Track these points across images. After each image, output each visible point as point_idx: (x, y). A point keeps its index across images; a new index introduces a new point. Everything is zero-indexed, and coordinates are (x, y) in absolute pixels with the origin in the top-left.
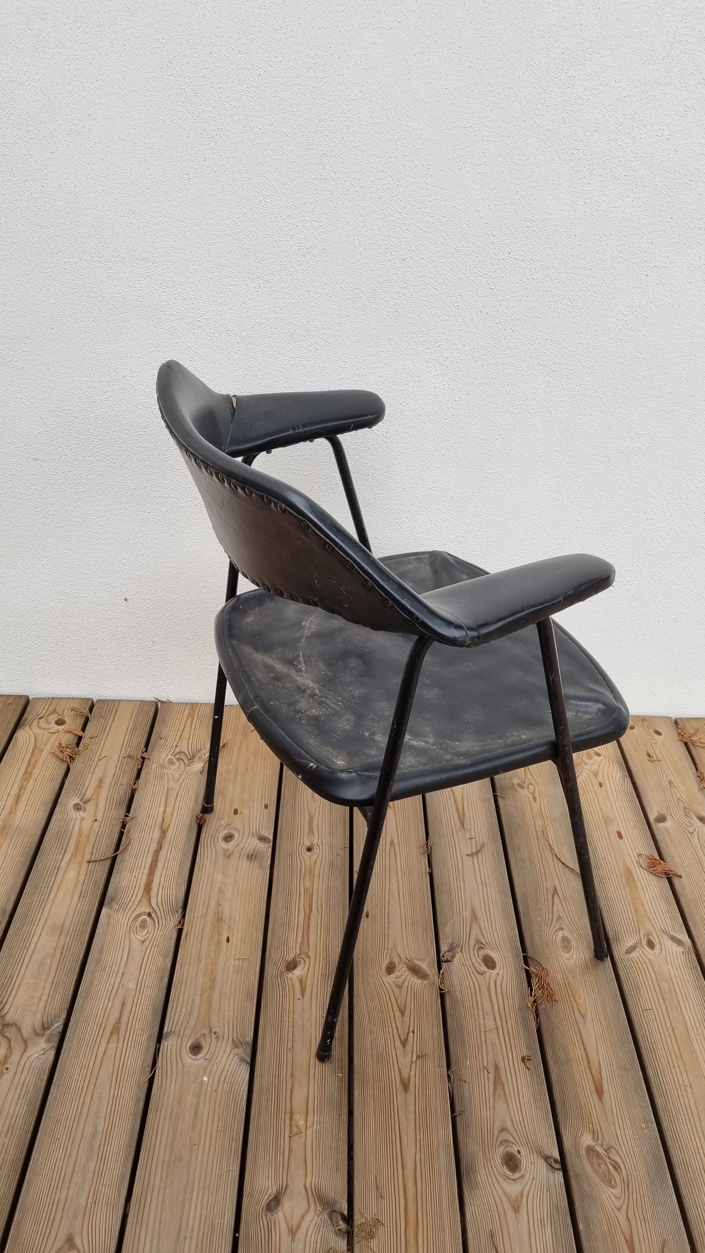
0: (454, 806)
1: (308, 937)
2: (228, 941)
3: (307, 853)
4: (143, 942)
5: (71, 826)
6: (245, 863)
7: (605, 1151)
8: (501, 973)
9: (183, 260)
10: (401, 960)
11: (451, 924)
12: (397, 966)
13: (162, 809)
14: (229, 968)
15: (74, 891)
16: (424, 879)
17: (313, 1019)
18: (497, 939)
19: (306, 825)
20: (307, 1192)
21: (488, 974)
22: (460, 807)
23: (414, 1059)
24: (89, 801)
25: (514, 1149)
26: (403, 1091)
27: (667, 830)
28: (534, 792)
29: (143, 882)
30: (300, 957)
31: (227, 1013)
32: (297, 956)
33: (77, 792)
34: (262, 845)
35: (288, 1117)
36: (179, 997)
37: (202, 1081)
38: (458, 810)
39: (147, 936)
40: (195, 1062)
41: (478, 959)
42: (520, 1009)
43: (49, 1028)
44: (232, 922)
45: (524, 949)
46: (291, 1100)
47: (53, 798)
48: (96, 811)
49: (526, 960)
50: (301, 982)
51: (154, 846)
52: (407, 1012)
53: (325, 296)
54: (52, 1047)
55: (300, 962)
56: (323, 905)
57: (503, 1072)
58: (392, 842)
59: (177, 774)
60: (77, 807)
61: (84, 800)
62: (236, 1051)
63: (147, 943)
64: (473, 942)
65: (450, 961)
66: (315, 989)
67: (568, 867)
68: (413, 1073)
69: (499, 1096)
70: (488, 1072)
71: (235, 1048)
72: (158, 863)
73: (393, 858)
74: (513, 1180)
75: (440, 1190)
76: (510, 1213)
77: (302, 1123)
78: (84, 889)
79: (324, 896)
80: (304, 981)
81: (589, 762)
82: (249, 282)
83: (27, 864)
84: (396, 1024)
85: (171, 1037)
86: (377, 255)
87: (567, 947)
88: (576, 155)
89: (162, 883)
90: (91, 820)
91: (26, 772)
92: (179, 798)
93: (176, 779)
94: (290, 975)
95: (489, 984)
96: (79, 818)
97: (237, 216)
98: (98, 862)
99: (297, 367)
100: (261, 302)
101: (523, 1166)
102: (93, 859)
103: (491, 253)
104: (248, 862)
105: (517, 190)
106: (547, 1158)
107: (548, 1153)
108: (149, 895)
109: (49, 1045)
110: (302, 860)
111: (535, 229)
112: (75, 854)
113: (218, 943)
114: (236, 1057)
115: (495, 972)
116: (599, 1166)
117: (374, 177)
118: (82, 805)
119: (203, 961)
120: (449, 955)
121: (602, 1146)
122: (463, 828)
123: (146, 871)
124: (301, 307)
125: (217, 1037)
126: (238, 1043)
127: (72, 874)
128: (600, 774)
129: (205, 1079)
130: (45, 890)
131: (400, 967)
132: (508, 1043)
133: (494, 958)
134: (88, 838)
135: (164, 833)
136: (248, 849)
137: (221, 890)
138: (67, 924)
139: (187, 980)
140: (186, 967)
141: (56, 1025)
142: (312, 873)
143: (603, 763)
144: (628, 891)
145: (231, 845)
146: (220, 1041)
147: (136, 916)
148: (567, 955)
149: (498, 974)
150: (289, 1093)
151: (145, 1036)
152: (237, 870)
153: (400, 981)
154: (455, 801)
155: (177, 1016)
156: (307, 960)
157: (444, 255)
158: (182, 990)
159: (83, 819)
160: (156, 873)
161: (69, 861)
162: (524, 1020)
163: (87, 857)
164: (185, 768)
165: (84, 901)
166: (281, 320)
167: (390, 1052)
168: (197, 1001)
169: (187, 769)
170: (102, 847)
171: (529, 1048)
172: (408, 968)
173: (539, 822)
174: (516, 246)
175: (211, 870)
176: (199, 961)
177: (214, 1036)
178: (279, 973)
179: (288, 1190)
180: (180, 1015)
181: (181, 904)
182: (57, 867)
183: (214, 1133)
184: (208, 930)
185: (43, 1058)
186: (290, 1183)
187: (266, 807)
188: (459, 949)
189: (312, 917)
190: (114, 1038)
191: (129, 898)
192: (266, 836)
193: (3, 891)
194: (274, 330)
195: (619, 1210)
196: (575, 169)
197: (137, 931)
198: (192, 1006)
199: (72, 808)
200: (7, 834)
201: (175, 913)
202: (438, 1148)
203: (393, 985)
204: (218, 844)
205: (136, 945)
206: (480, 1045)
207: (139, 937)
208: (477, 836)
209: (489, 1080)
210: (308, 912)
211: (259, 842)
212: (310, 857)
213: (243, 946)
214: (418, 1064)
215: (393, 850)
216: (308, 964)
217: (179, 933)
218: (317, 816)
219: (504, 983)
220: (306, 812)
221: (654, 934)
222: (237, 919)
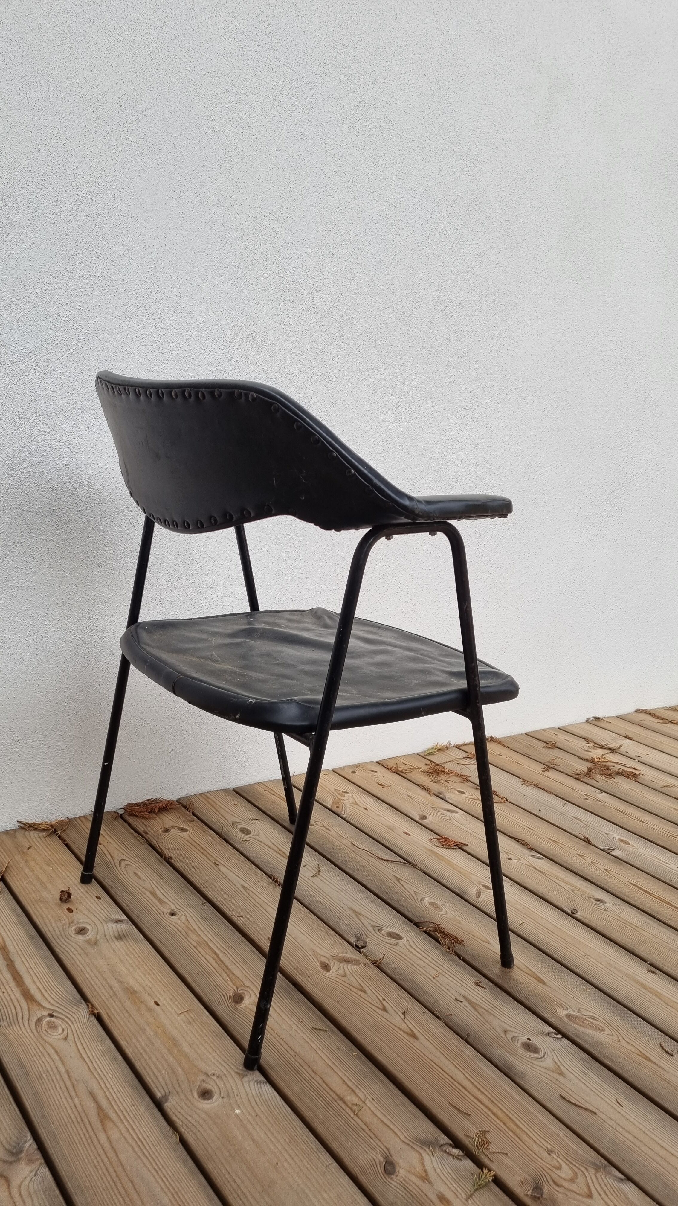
0: (271, 851)
1: (233, 974)
2: (158, 1004)
3: (173, 917)
4: (66, 1038)
6: (117, 944)
7: (578, 1012)
8: (408, 939)
11: (342, 923)
12: (329, 963)
14: (179, 1023)
17: (294, 1026)
18: (385, 920)
19: (152, 898)
20: (408, 1145)
21: (400, 944)
22: (276, 849)
23: (402, 1016)
25: (524, 1039)
26: (415, 1040)
27: (433, 823)
28: (323, 825)
30: (239, 989)
31: (210, 1056)
32: (236, 990)
34: (122, 926)
35: (340, 1102)
36: (148, 1064)
37: (237, 1115)
38: (276, 852)
39: (65, 1032)
40: (216, 1104)
41: (385, 937)
42: (442, 955)
43: (20, 1152)
44: (148, 990)
45: (411, 920)
46: (332, 1090)
49: (417, 925)
51: (2, 963)
52: (366, 989)
54: (41, 1164)
55: (244, 993)
56: (225, 947)
57: (470, 998)
58: (243, 887)
62: (246, 1079)
63: (70, 1037)
64: (370, 928)
65: (365, 946)
67: (392, 861)
68: (410, 1026)
69: (485, 1014)
70: (461, 1002)
71: (243, 1077)
72: (21, 973)
73: (254, 897)
74: (542, 1058)
75: (504, 1089)
76: (561, 1079)
77: (356, 1101)
79: (219, 941)
81: (345, 798)
84: (366, 1000)
85: (170, 1098)
86: (142, 347)
87: (438, 908)
88: (282, 288)
89: (40, 987)
94: (243, 1006)
95: (407, 949)
101: (539, 1046)
104: (121, 943)
105: (245, 308)
106: (548, 1034)
107: (547, 1031)
108: (36, 1001)
109: (35, 1166)
110: (174, 924)
111: (258, 340)
113: (149, 1010)
114: (251, 1083)
115: (404, 940)
116: (583, 1023)
119: (147, 1028)
120: (361, 943)
121: (574, 1011)
123: (13, 984)
125: (218, 1077)
126: (242, 1072)
129: (238, 1111)
131: (332, 963)
132: (457, 978)
133: (394, 931)
135: (3, 949)
136: (111, 933)
137: (112, 971)
139: (143, 1048)
141: (27, 1145)
142: (193, 929)
144: (444, 863)
145: (90, 935)
146: (224, 1078)
147: (36, 1022)
148: (442, 912)
149: (408, 941)
150: (324, 1086)
151: (142, 1109)
152: (114, 951)
153: (341, 971)
154: (269, 847)
155: (161, 1080)
156: (248, 989)
157: (194, 353)
158: (146, 1058)
160: (26, 983)
162: (452, 960)
167: (380, 1020)
168: (171, 1059)
171: (473, 976)
172: (339, 961)
173: (345, 842)
174: (245, 351)
175: (87, 960)
176: (143, 1030)
177: (215, 1078)
178: (231, 1008)
179: (392, 1152)
180: (163, 1078)
181: (78, 996)
183: (286, 1147)
184: (128, 1004)
185: (39, 1178)
186: (388, 1146)
187: (98, 898)
188: (365, 937)
189: (223, 959)
190: (109, 1125)
191: (14, 1011)
192: (120, 918)
195: (619, 1041)
196: (282, 298)
197: (50, 1032)
198: (169, 1065)
201: (80, 1004)
202: (475, 1063)
203: (337, 976)
204: (75, 939)
205: (60, 1045)
206: (439, 988)
207: (56, 1037)
208: (308, 863)
209: (466, 1006)
210: (215, 957)
211: (116, 924)
212: (179, 919)
213: (177, 1003)
214: (408, 1018)
215: (250, 892)
216: (251, 992)
217: (99, 1018)
218: (157, 890)
219: (417, 944)
220: (144, 890)
221: (483, 881)
222: (151, 986)
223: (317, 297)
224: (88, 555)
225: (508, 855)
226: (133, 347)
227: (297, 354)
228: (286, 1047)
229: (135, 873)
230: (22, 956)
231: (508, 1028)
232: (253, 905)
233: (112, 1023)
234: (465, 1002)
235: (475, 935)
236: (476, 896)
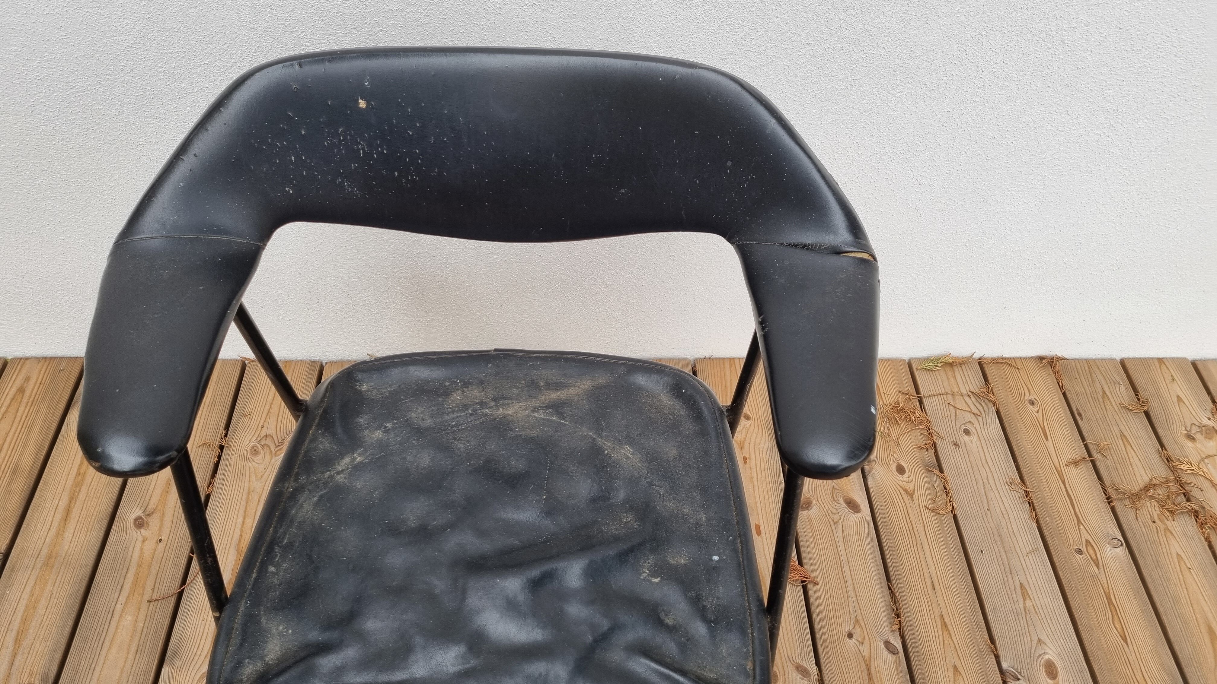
5: (131, 550)
15: (129, 646)
24: (153, 513)
27: (810, 520)
33: (139, 500)
47: (110, 510)
48: (161, 528)
59: (261, 468)
60: (139, 523)
61: (147, 513)
83: (77, 607)
90: (155, 541)
91: (78, 474)
93: (260, 476)
96: (140, 538)
98: (160, 601)
102: (154, 598)
112: (132, 592)
118: (145, 519)
127: (128, 619)
128: (746, 445)
130: (96, 645)
134: (149, 567)
143: (752, 428)
159: (144, 540)
161: (126, 603)
163: (147, 596)
164: (271, 459)
165: (141, 658)
169: (273, 460)
170: (166, 579)
182: (111, 610)
191: (195, 651)
193: (47, 648)
199: (132, 525)
200: (52, 567)
225: (854, 627)
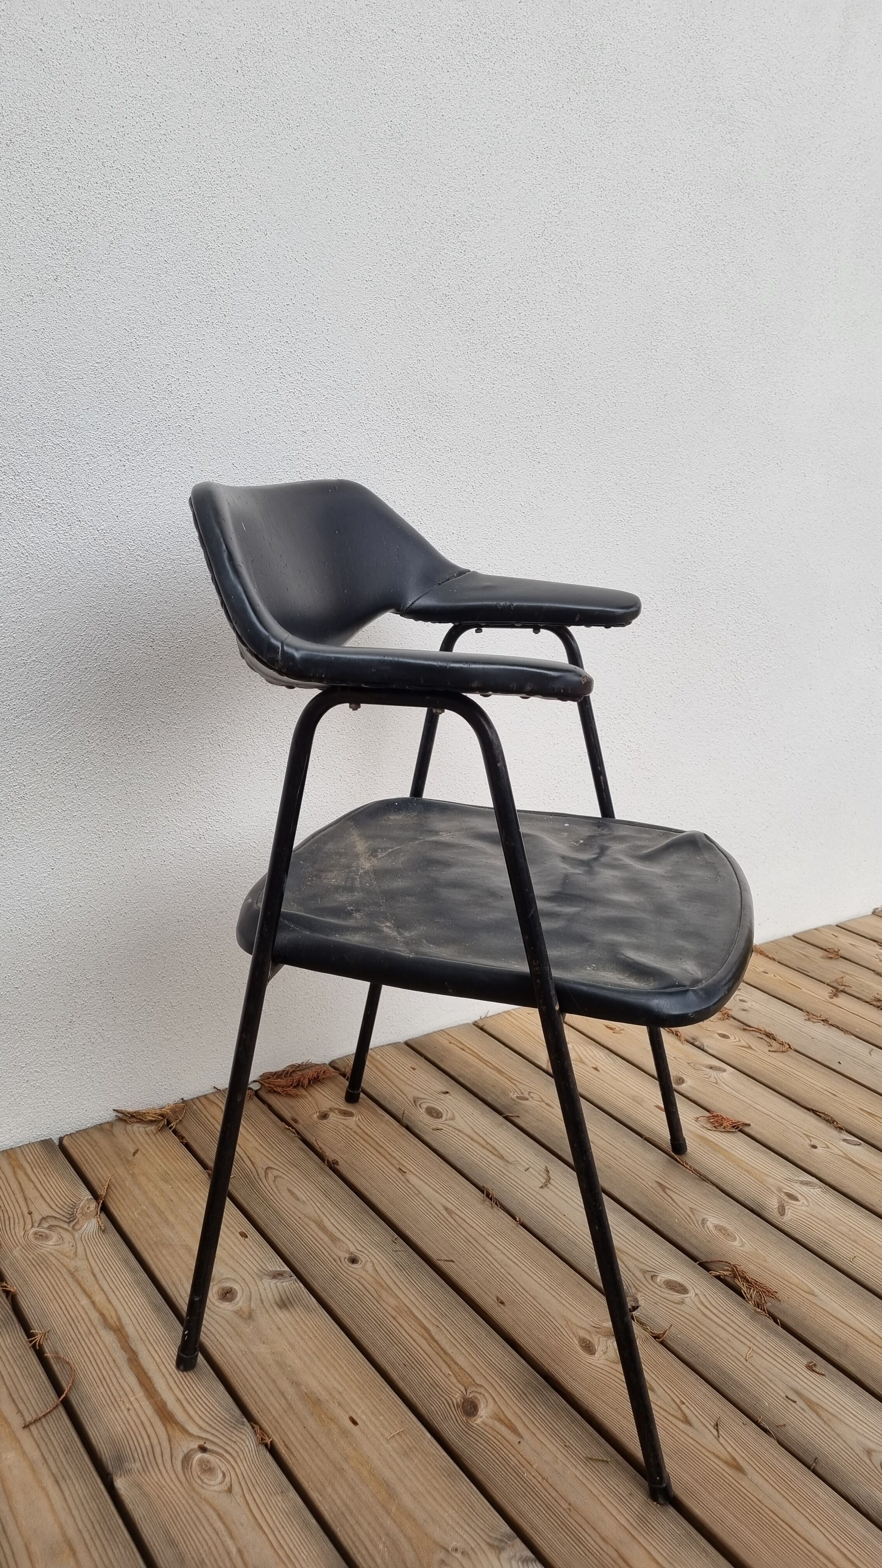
0: (475, 1144)
1: (456, 1363)
2: (355, 1423)
3: (355, 1266)
4: (230, 1490)
6: (282, 1315)
8: (697, 1291)
9: (19, 417)
10: (589, 1332)
12: (591, 1340)
13: (85, 1301)
14: (390, 1456)
15: (39, 1482)
16: (521, 1232)
17: (559, 1455)
18: (659, 1260)
19: (320, 1233)
21: (687, 1300)
22: (482, 1142)
23: (715, 1433)
26: (740, 1475)
29: (150, 1410)
30: (469, 1391)
31: (446, 1515)
32: (465, 1393)
34: (284, 1284)
36: (355, 1534)
38: (483, 1146)
39: (228, 1479)
41: (663, 1290)
42: (751, 1319)
44: (337, 1396)
45: (694, 1258)
49: (705, 1266)
50: (500, 1420)
51: (121, 1357)
53: (212, 475)
55: (477, 1398)
56: (436, 1316)
57: (808, 1395)
58: (446, 1209)
59: (66, 1247)
62: (504, 1555)
63: (236, 1488)
64: (639, 1275)
65: (638, 1307)
66: (525, 1419)
68: (730, 1449)
69: (829, 1420)
71: (500, 1553)
72: (150, 1374)
78: (55, 1470)
79: (427, 1306)
80: (503, 1418)
82: (113, 452)
84: (657, 1405)
86: (275, 424)
87: (729, 1236)
89: (181, 1397)
92: (99, 1276)
93: (72, 1254)
94: (479, 1421)
95: (699, 1309)
97: (98, 361)
98: (43, 1420)
99: (175, 573)
100: (129, 481)
102: (29, 1419)
103: (396, 429)
104: (286, 1312)
105: (419, 358)
108: (177, 1423)
110: (357, 1277)
113: (345, 1433)
114: (514, 1563)
115: (691, 1294)
117: (270, 327)
119: (345, 1466)
122: (508, 1162)
123: (140, 1394)
124: (182, 489)
125: (463, 1553)
126: (496, 1543)
127: (8, 1456)
131: (596, 1339)
132: (780, 1361)
133: (675, 1279)
135: (119, 1331)
136: (270, 1296)
137: (282, 1365)
138: (71, 1532)
139: (346, 1505)
140: (329, 1490)
142: (386, 1286)
145: (240, 1301)
146: (472, 1555)
147: (183, 1462)
148: (736, 1243)
149: (696, 1294)
152: (279, 1329)
153: (611, 1354)
154: (472, 1139)
156: (482, 1390)
157: (349, 429)
158: (353, 1522)
160: (159, 1390)
162: (767, 1327)
163: (16, 1422)
164: (73, 1236)
165: (71, 1485)
166: (155, 507)
167: (683, 1440)
168: (388, 1522)
169: (77, 1235)
170: (29, 1395)
171: (802, 1354)
172: (604, 1336)
175: (241, 1345)
176: (341, 1470)
177: (458, 1555)
178: (462, 1426)
180: (383, 1558)
181: (237, 1412)
184: (312, 1423)
187: (244, 1235)
188: (634, 1290)
189: (437, 1337)
191: (147, 1443)
192: (279, 1269)
194: (145, 520)
196: (471, 341)
197: (205, 1480)
198: (387, 1535)
201: (242, 1427)
203: (608, 1363)
204: (220, 1310)
205: (223, 1502)
206: (757, 1378)
207: (216, 1488)
208: (531, 1164)
209: (803, 1409)
210: (426, 1335)
211: (275, 1281)
212: (363, 1268)
213: (381, 1418)
214: (723, 1435)
215: (457, 1217)
216: (486, 1395)
217: (273, 1450)
218: (325, 1218)
219: (711, 1300)
220: (306, 1220)
221: (784, 1186)
222: (340, 1389)
223: (520, 336)
224: (203, 731)
225: (811, 1141)
226: (262, 424)
227: (491, 422)
228: (554, 1494)
229: (289, 1190)
230: (147, 1342)
231: (873, 1446)
232: (465, 1240)
233: (293, 1459)
234: (800, 1402)
235: (791, 1280)
236: (779, 1212)
